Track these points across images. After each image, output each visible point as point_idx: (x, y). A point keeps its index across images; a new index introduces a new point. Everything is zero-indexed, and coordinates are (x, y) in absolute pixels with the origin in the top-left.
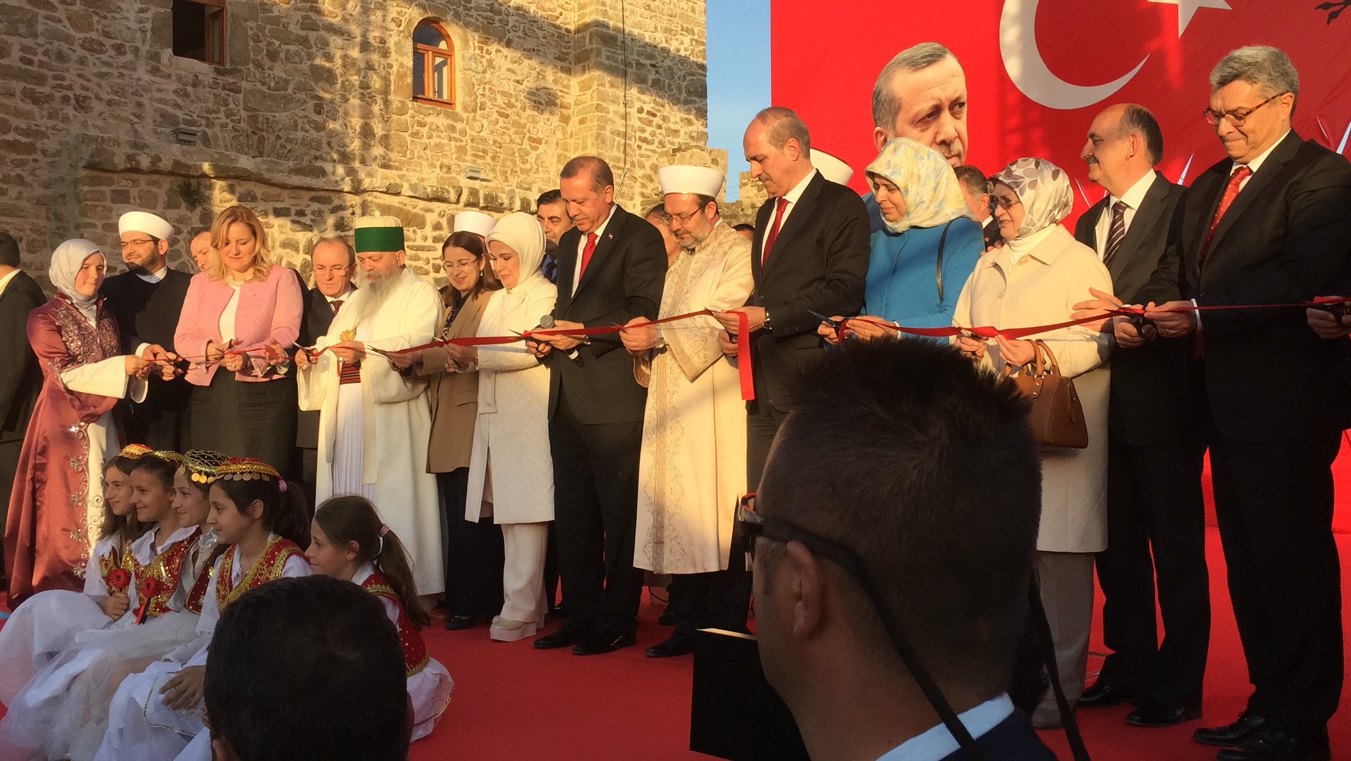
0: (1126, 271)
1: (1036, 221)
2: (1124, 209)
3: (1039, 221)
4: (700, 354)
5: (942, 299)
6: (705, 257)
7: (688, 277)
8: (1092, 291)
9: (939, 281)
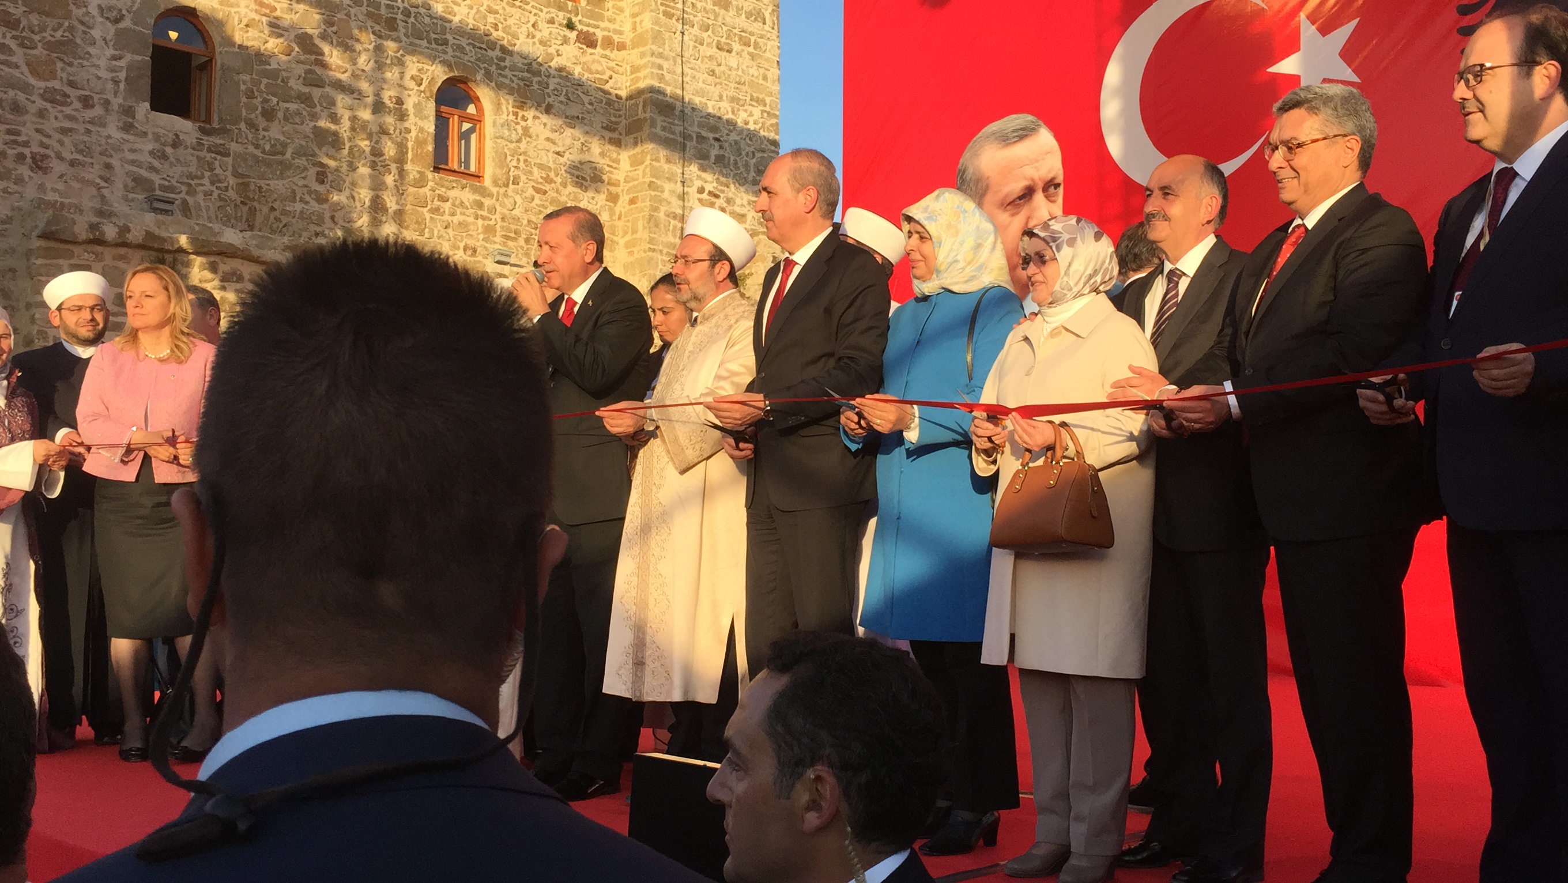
0: (1176, 347)
1: (1072, 285)
2: (1180, 277)
3: (1076, 284)
4: (697, 447)
5: (971, 378)
6: (707, 330)
7: (687, 352)
8: (1131, 368)
9: (969, 358)
